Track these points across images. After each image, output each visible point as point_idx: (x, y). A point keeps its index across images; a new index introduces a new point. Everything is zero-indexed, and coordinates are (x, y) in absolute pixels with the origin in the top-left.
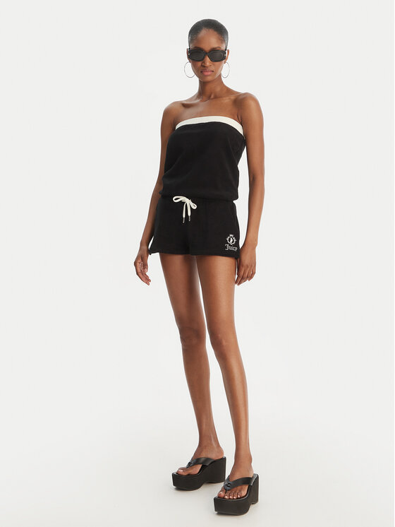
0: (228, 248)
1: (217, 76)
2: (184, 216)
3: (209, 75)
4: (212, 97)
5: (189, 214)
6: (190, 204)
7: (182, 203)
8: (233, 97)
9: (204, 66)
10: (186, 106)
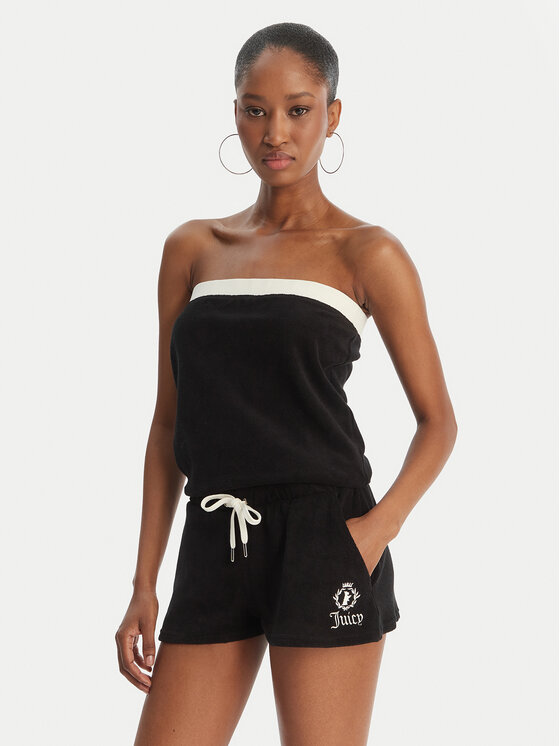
0: (340, 621)
1: (306, 170)
2: (233, 545)
3: (284, 170)
4: (290, 224)
5: (245, 539)
6: (244, 513)
7: (226, 511)
8: (339, 234)
9: (269, 146)
10: (222, 236)
